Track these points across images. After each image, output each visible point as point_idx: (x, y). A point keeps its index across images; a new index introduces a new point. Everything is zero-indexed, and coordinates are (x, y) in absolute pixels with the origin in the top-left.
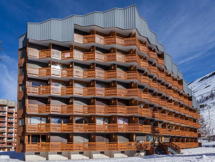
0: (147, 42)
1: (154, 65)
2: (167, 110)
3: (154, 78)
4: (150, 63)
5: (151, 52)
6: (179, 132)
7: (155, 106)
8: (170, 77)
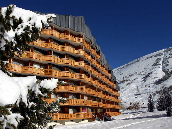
0: (90, 42)
1: (94, 59)
2: (102, 90)
3: (94, 67)
4: (92, 57)
5: (92, 49)
6: (109, 105)
7: (94, 87)
8: (104, 67)
